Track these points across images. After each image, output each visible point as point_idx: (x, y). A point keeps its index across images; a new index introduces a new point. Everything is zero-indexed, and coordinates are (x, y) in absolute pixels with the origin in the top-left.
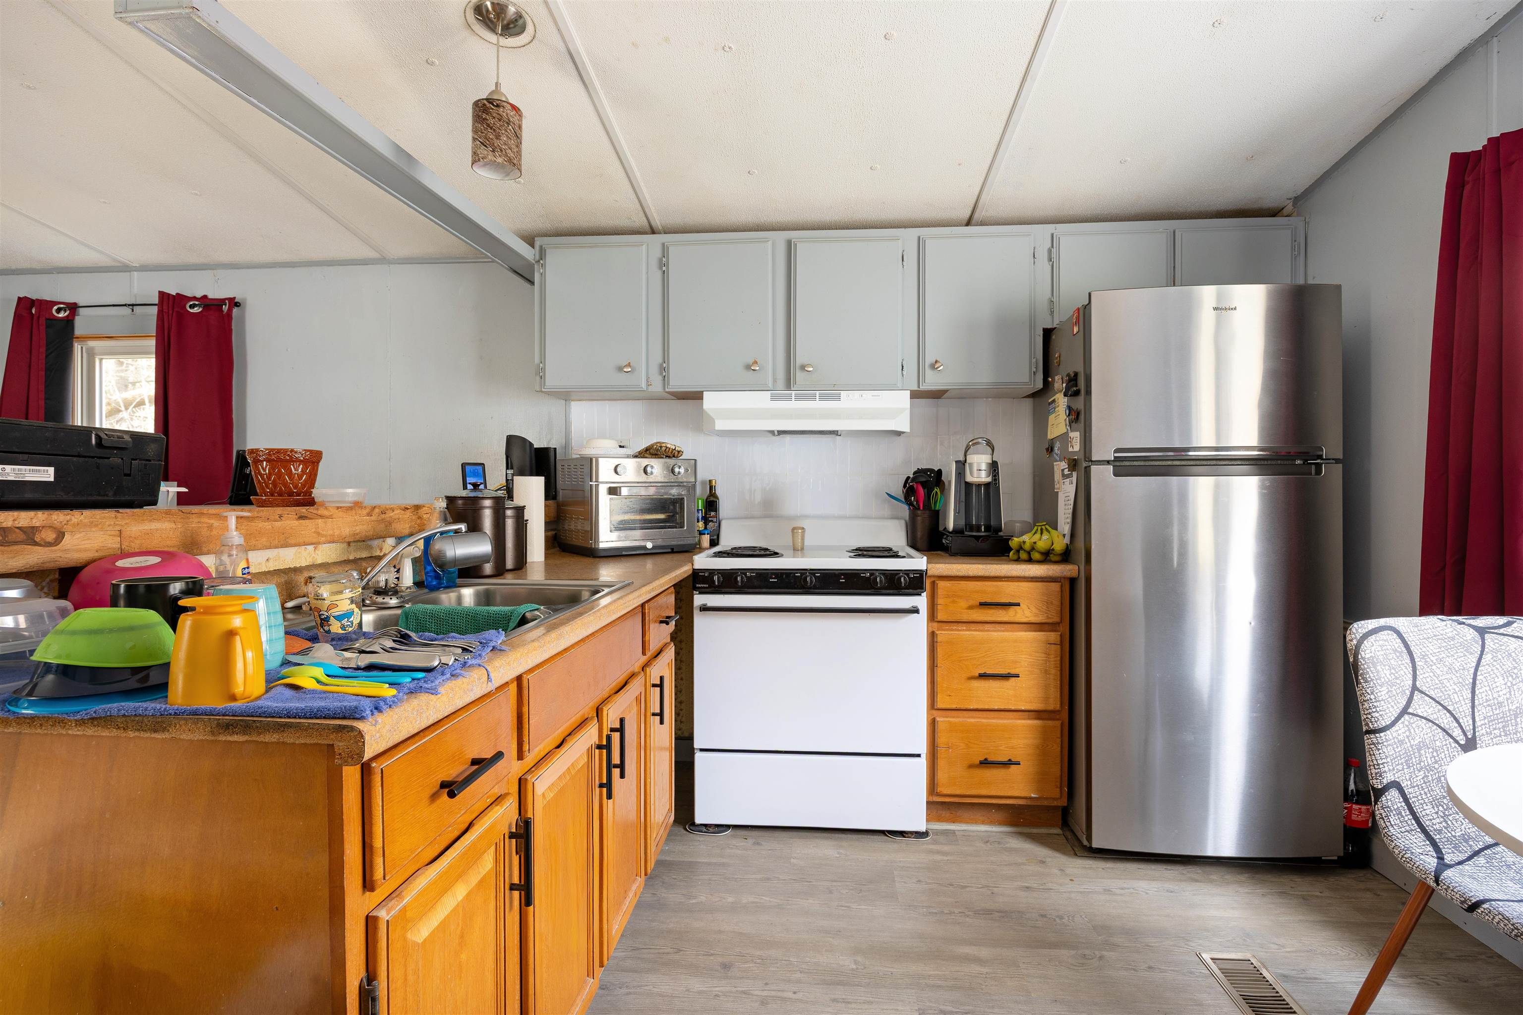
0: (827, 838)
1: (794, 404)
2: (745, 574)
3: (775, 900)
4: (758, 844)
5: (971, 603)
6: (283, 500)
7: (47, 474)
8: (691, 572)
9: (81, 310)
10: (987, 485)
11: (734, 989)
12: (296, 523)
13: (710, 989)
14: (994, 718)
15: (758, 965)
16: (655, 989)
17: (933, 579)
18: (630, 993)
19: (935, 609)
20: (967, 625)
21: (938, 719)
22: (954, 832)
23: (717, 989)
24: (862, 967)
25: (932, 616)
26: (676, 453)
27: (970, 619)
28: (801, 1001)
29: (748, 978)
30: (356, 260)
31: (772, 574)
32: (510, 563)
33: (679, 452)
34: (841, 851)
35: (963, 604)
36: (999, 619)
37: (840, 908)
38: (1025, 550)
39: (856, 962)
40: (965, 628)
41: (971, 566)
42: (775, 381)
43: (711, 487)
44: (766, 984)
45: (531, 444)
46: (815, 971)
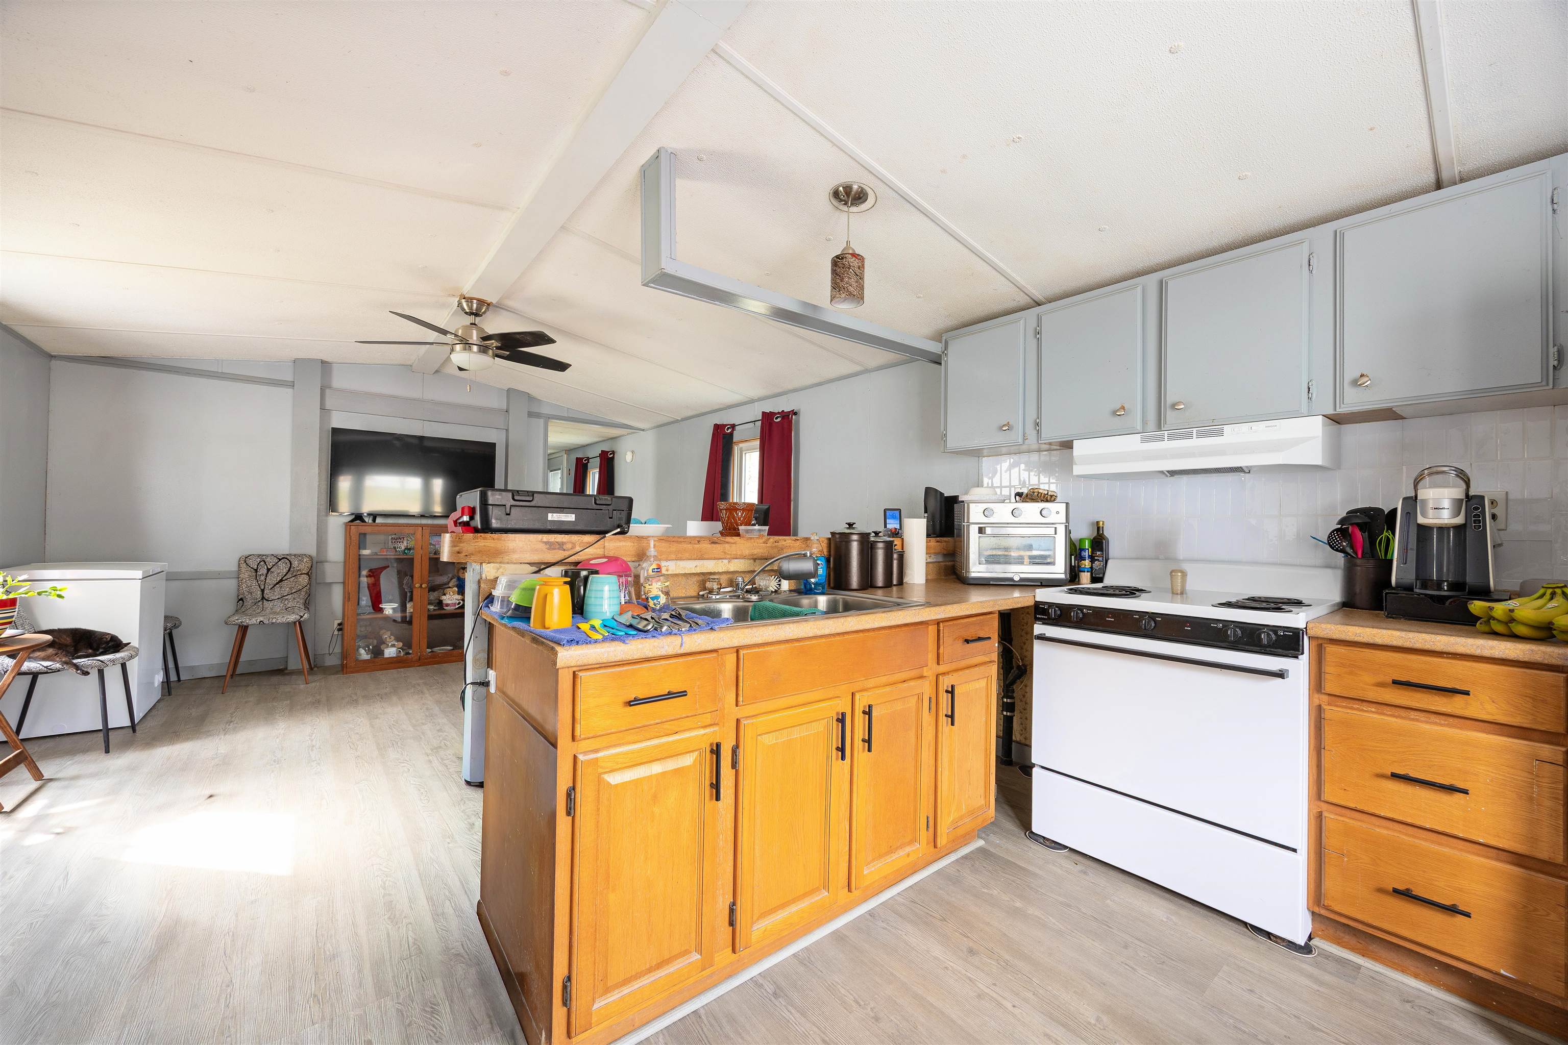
0: (1166, 899)
1: (1167, 445)
2: (1082, 612)
3: (1060, 926)
4: (1085, 873)
5: (1381, 678)
6: (729, 533)
7: (571, 517)
8: (1033, 604)
9: (737, 427)
10: (1459, 529)
11: (964, 972)
12: (710, 546)
13: (946, 960)
14: (1426, 840)
15: (999, 966)
16: (906, 937)
17: (1320, 642)
18: (886, 929)
19: (1323, 679)
20: (1378, 706)
21: (1325, 814)
22: (1359, 967)
23: (951, 964)
24: (1102, 1028)
25: (1317, 683)
26: (1049, 497)
27: (1380, 700)
28: (1014, 1016)
29: (983, 971)
30: (852, 374)
31: (1110, 613)
32: (880, 580)
33: (1051, 496)
34: (1173, 918)
35: (1368, 678)
36: (1433, 708)
37: (1124, 965)
38: (1499, 621)
39: (1098, 1019)
40: (1373, 710)
41: (1379, 631)
42: (1144, 422)
43: (1098, 528)
44: (995, 984)
45: (942, 494)
46: (1049, 1001)
